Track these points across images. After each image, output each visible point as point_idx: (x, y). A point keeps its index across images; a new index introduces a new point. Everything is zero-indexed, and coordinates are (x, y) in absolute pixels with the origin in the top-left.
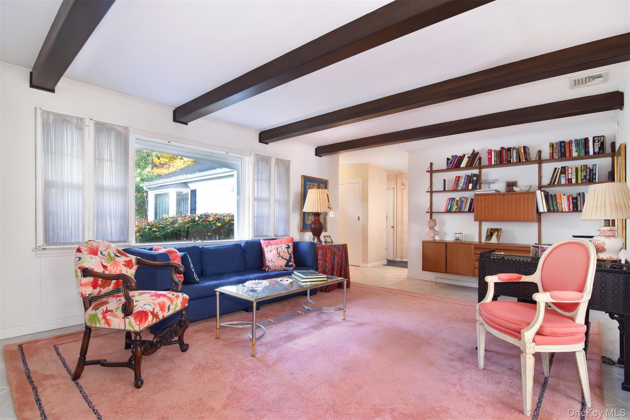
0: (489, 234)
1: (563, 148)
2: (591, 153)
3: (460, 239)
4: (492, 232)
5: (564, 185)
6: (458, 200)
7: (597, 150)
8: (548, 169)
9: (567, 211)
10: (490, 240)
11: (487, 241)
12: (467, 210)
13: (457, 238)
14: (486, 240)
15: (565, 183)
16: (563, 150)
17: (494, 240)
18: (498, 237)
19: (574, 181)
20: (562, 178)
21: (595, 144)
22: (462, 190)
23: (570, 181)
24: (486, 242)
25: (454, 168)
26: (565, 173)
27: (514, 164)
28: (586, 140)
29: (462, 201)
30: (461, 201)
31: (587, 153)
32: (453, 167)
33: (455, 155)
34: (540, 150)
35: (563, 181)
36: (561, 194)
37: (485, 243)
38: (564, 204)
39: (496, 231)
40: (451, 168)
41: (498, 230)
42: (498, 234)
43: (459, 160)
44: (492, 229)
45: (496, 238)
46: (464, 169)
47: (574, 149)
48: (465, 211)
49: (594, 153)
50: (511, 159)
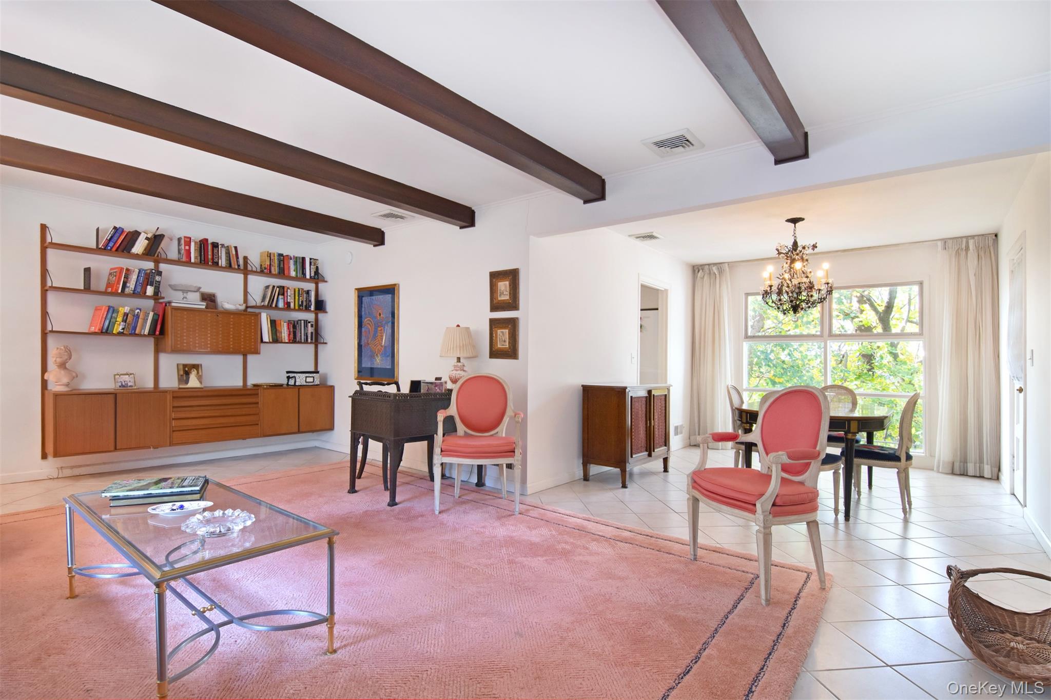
0: (182, 373)
1: (282, 262)
2: (308, 277)
3: (129, 384)
4: (187, 369)
5: (281, 309)
6: (128, 312)
7: (313, 274)
8: (258, 284)
9: (287, 341)
10: (187, 382)
11: (182, 384)
12: (146, 332)
13: (124, 384)
14: (179, 384)
15: (283, 307)
16: (282, 266)
17: (193, 382)
18: (200, 378)
19: (292, 305)
20: (280, 300)
21: (312, 267)
22: (135, 294)
23: (288, 304)
24: (181, 386)
25: (117, 250)
26: (283, 294)
27: (222, 269)
28: (303, 259)
29: (137, 315)
30: (134, 316)
31: (304, 274)
32: (114, 249)
33: (120, 227)
34: (246, 255)
35: (281, 305)
36: (281, 321)
37: (180, 388)
38: (284, 333)
39: (194, 368)
40: (111, 250)
41: (196, 367)
42: (198, 373)
43: (128, 238)
44: (185, 366)
45: (197, 380)
46: (137, 257)
47: (292, 267)
48: (142, 333)
49: (311, 277)
50: (218, 260)
